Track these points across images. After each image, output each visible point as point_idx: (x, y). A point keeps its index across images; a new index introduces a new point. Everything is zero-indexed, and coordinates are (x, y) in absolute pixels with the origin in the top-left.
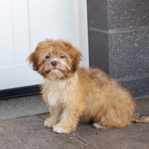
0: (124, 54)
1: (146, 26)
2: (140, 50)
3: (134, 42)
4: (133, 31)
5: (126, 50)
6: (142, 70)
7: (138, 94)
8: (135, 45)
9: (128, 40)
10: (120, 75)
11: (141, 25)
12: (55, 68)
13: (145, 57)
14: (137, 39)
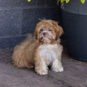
0: (5, 22)
1: (19, 7)
2: (14, 21)
3: (11, 16)
4: (11, 9)
5: (6, 20)
6: (15, 32)
7: (11, 46)
8: (11, 17)
9: (8, 15)
10: (1, 34)
11: (16, 6)
12: (45, 37)
13: (17, 25)
14: (13, 14)
